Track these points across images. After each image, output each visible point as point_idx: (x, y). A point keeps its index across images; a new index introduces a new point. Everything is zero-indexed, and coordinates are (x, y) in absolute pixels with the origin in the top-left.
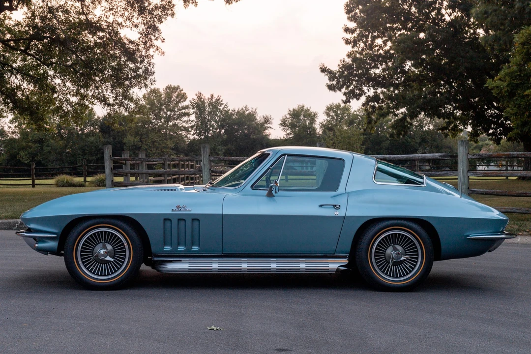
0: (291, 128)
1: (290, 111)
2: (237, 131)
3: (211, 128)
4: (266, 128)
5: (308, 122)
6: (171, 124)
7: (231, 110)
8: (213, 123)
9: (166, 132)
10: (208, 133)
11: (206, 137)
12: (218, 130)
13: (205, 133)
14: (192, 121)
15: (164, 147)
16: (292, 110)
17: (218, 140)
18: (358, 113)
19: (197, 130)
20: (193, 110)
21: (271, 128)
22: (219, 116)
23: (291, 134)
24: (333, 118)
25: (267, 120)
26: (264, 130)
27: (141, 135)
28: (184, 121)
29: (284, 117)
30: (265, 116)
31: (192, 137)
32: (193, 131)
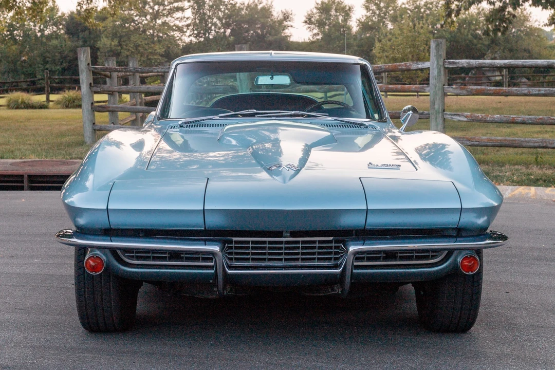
0: (318, 26)
1: (318, 4)
2: (247, 31)
3: (213, 28)
4: (285, 27)
5: (341, 18)
6: (159, 22)
7: (238, 3)
8: (215, 20)
9: (154, 32)
10: (209, 34)
11: (207, 39)
12: (222, 30)
13: (205, 34)
14: (187, 18)
15: (151, 53)
16: (320, 3)
17: (222, 43)
18: (407, 6)
19: (194, 30)
20: (189, 4)
21: (292, 26)
22: (224, 12)
23: (318, 34)
24: (374, 13)
25: (286, 17)
26: (284, 30)
27: (121, 37)
28: (177, 18)
29: (310, 12)
30: (284, 11)
31: (187, 40)
32: (188, 31)
